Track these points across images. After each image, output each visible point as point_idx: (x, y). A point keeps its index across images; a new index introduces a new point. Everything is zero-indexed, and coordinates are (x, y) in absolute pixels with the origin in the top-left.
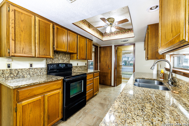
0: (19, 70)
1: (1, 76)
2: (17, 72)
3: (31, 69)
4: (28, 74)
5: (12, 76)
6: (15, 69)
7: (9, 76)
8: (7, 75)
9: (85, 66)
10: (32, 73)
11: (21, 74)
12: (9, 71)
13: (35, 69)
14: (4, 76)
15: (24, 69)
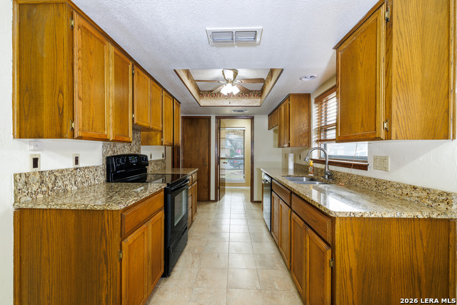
0: (57, 174)
1: (24, 190)
2: (53, 178)
3: (78, 170)
4: (73, 183)
5: (44, 189)
6: (50, 169)
7: (39, 190)
8: (35, 188)
9: (162, 160)
10: (80, 179)
11: (60, 184)
12: (38, 177)
13: (86, 170)
14: (30, 191)
15: (66, 170)
